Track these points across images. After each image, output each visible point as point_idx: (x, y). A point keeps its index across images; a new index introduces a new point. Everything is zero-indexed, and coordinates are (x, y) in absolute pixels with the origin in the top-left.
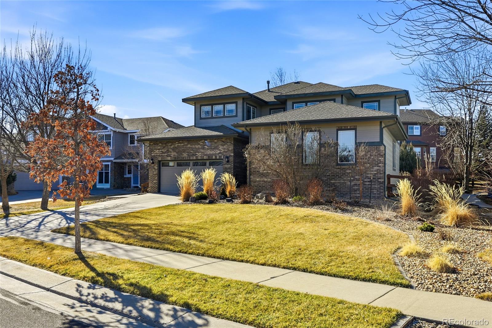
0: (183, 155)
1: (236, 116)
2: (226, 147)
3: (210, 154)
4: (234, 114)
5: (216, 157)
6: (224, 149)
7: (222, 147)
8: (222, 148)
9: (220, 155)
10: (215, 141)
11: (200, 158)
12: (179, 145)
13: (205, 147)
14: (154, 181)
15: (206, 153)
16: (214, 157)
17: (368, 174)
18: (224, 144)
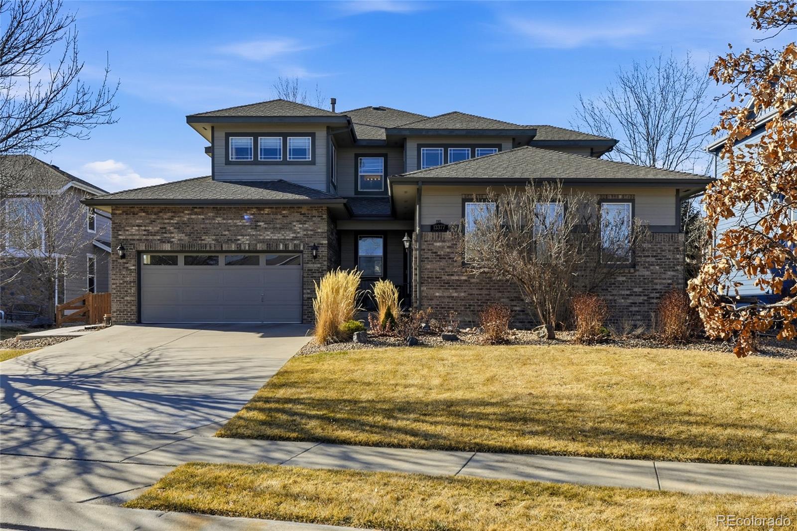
0: (204, 240)
1: (313, 163)
2: (310, 226)
3: (270, 239)
4: (309, 158)
5: (286, 246)
6: (306, 230)
7: (301, 226)
8: (300, 228)
9: (295, 242)
10: (284, 212)
11: (247, 248)
12: (193, 217)
13: (259, 224)
14: (128, 298)
15: (261, 237)
16: (281, 247)
17: (656, 284)
18: (305, 219)
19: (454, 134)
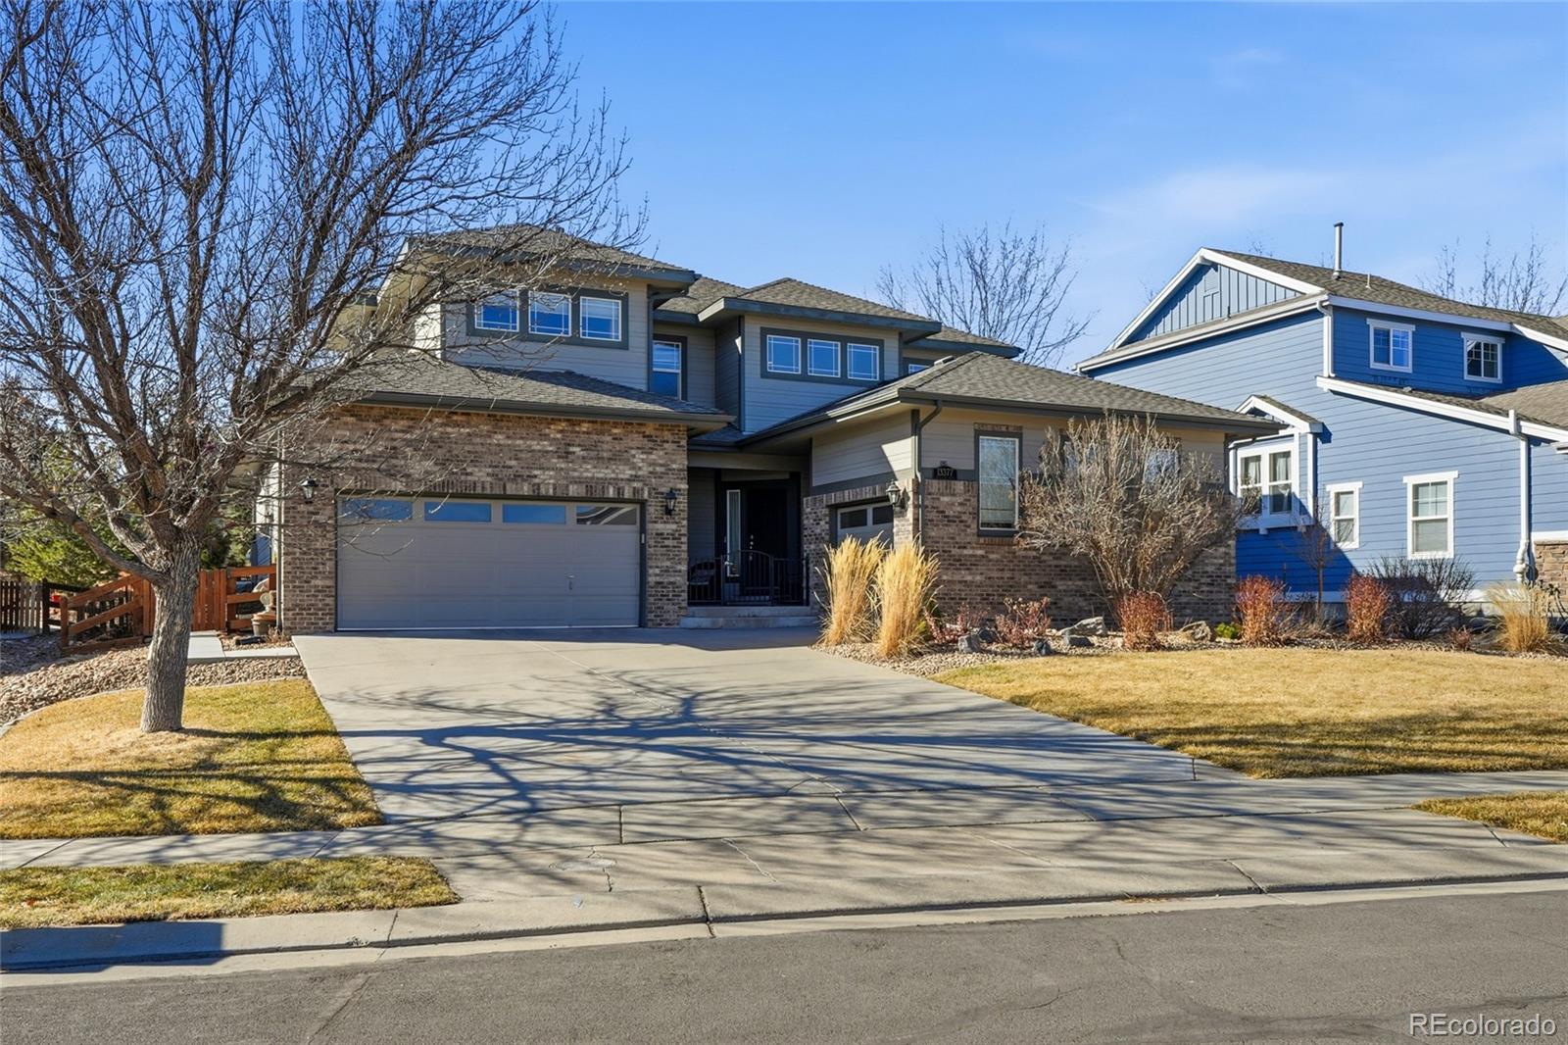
0: (471, 474)
1: (624, 346)
2: (660, 457)
3: (592, 478)
4: (616, 335)
5: (619, 490)
6: (654, 464)
7: (644, 456)
8: (643, 460)
9: (635, 485)
10: (615, 431)
11: (551, 492)
12: (449, 430)
13: (572, 449)
14: (319, 582)
15: (576, 474)
16: (611, 493)
18: (651, 445)
19: (827, 318)
